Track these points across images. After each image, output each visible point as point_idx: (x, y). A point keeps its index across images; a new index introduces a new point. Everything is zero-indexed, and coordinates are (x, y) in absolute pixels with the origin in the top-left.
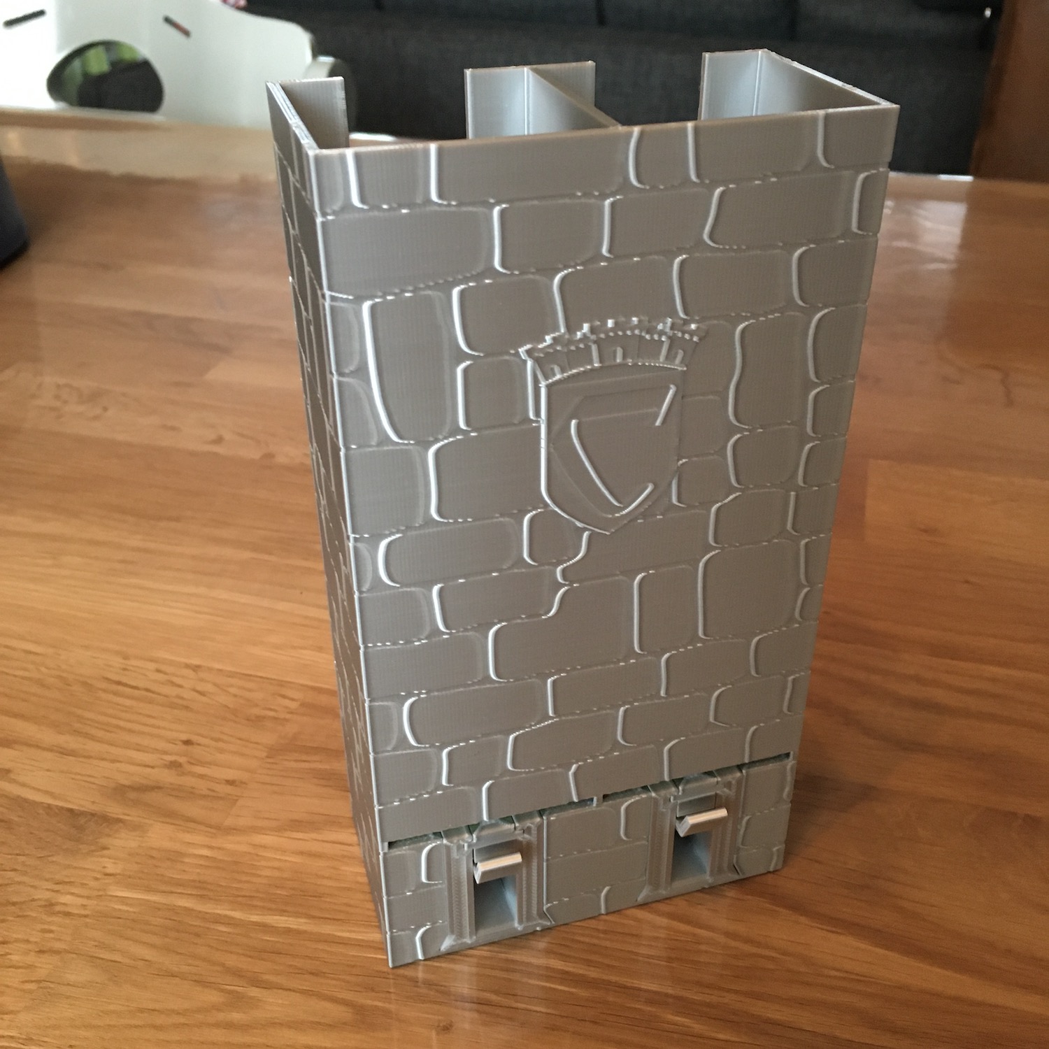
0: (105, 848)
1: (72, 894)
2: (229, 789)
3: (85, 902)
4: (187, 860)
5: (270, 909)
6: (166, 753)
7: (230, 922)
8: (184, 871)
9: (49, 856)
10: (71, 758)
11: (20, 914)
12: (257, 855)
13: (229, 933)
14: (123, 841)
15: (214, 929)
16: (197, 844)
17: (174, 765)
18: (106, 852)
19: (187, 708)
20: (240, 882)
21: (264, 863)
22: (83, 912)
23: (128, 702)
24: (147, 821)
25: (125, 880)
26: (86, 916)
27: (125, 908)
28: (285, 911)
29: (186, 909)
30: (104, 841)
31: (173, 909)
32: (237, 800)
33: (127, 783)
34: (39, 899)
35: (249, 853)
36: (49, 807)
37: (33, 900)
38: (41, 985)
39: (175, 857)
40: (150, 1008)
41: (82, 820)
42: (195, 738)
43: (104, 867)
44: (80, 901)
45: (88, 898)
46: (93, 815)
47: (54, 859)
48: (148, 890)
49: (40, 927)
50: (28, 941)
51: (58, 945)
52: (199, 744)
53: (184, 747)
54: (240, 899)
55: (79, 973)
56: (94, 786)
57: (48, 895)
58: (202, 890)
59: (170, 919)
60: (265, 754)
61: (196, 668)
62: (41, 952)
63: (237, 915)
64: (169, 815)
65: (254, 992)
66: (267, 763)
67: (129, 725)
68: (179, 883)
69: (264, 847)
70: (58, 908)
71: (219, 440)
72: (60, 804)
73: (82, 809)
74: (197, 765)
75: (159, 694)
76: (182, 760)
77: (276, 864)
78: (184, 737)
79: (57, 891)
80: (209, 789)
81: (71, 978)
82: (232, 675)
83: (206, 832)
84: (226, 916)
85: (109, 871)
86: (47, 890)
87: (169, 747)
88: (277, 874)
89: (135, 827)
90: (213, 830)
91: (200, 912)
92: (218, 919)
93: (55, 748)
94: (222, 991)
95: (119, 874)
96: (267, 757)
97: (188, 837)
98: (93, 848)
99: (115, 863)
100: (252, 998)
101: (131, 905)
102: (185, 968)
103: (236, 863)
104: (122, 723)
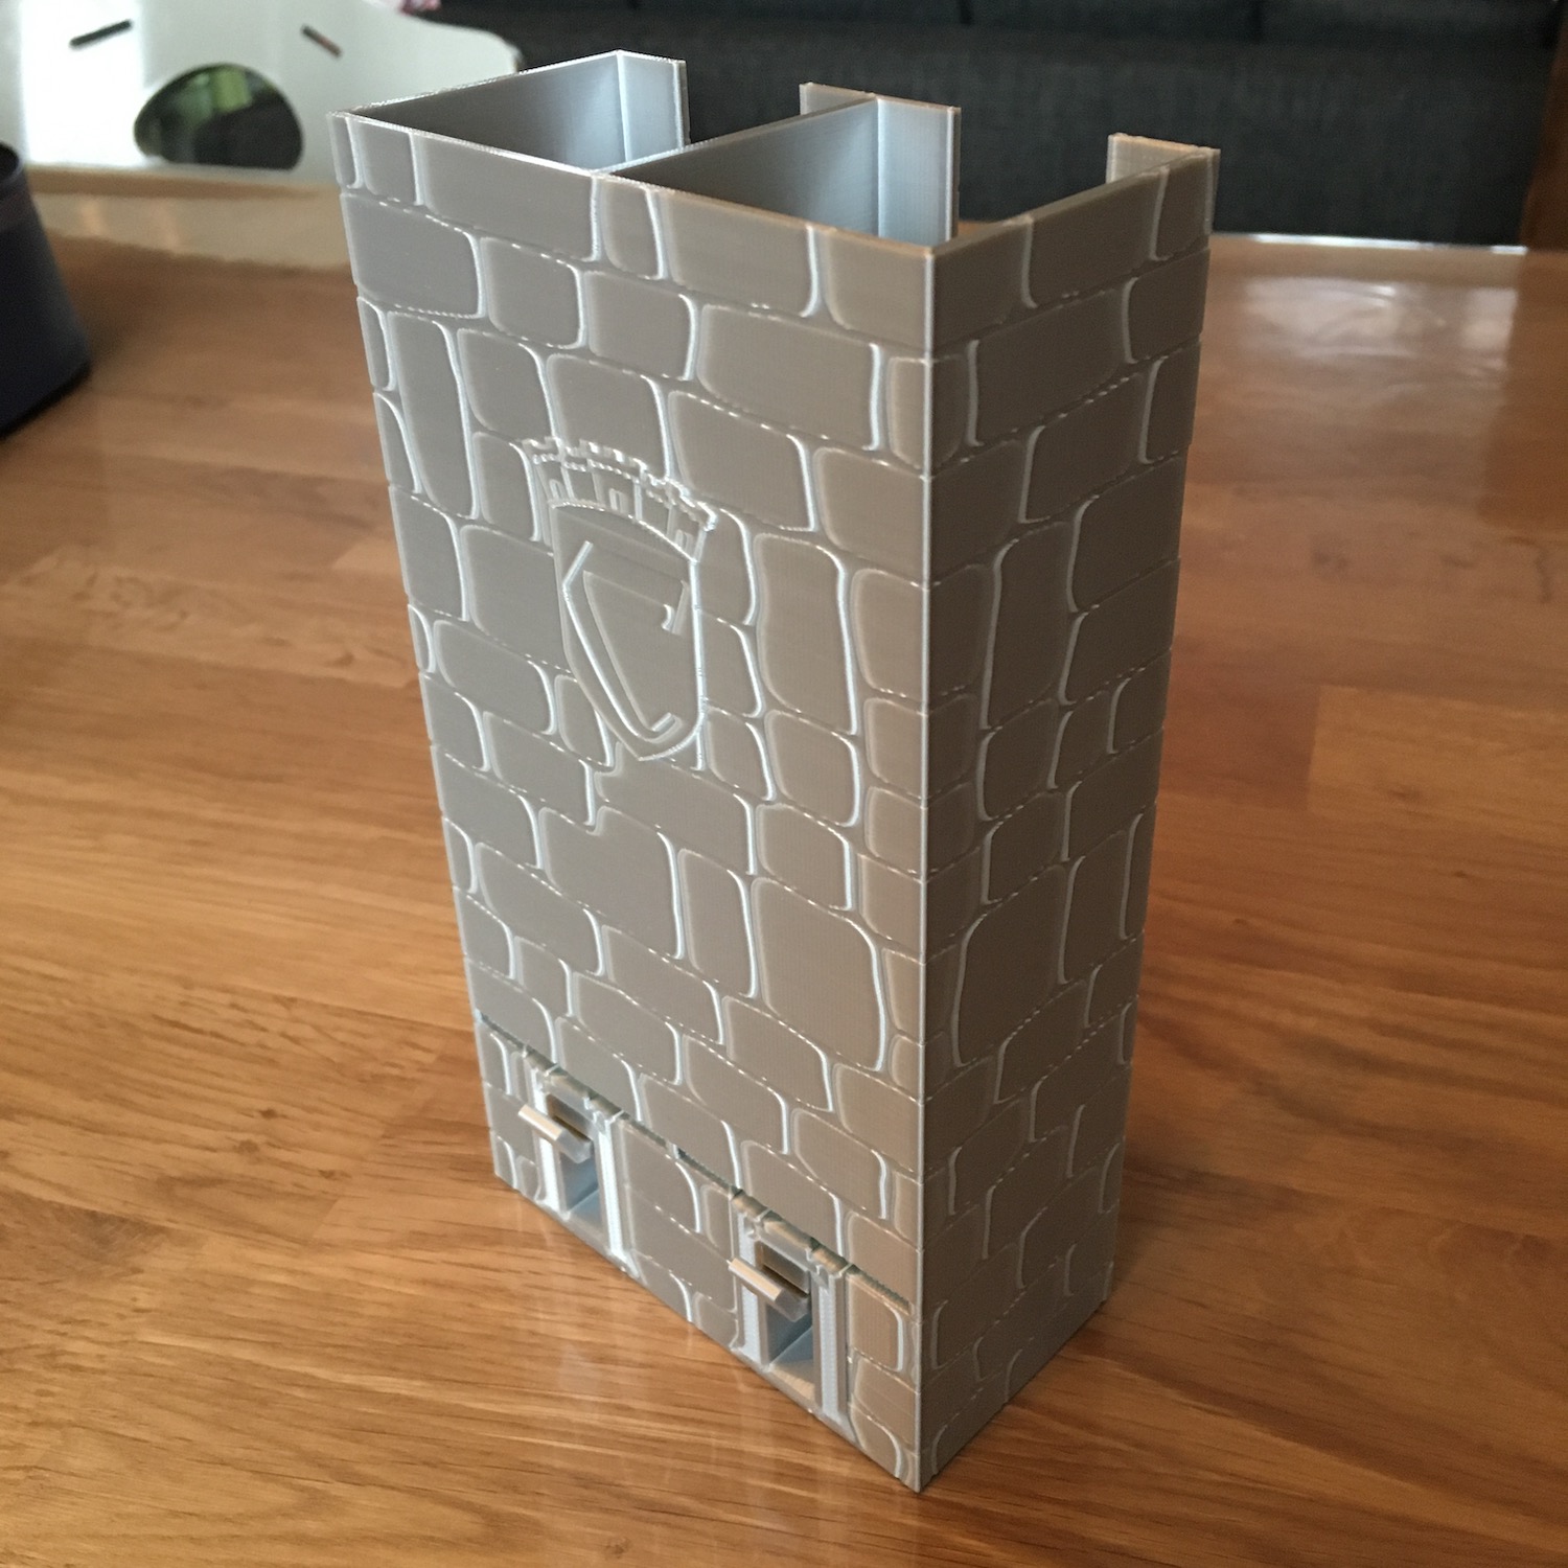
0: (137, 1271)
1: (87, 1339)
2: (323, 1184)
3: (103, 1350)
4: (257, 1290)
5: (369, 1365)
6: (235, 1129)
7: (311, 1384)
8: (250, 1306)
9: (58, 1281)
10: (96, 1135)
11: (8, 1366)
12: (360, 1285)
13: (310, 1401)
14: (165, 1261)
15: (287, 1394)
16: (272, 1266)
17: (247, 1148)
18: (140, 1277)
19: (272, 1062)
20: (333, 1324)
21: (366, 1296)
22: (100, 1366)
23: (187, 1053)
24: (201, 1231)
25: (162, 1318)
26: (103, 1372)
27: (158, 1361)
28: (394, 1369)
29: (249, 1363)
30: (137, 1260)
31: (229, 1363)
32: (335, 1201)
33: (175, 1173)
34: (37, 1346)
35: (346, 1281)
36: (61, 1208)
37: (30, 1347)
38: (31, 1474)
39: (238, 1285)
40: (186, 1510)
41: (108, 1229)
42: (279, 1108)
43: (135, 1300)
44: (94, 1349)
45: (109, 1344)
46: (123, 1221)
47: (58, 1286)
48: (196, 1334)
49: (36, 1386)
50: (16, 1408)
51: (58, 1415)
52: (285, 1117)
53: (263, 1121)
54: (329, 1350)
55: (87, 1456)
56: (130, 1179)
57: (50, 1340)
58: (274, 1336)
59: (224, 1379)
60: (380, 1132)
61: (288, 1003)
62: (35, 1424)
63: (323, 1373)
64: (233, 1223)
65: (339, 1489)
66: (386, 1145)
67: (185, 1087)
68: (243, 1325)
69: (370, 1272)
70: (63, 1360)
71: (347, 660)
72: (76, 1203)
73: (109, 1212)
74: (279, 1148)
75: (233, 1041)
76: (258, 1140)
77: (385, 1298)
78: (264, 1106)
79: (64, 1334)
80: (296, 1185)
81: (76, 1463)
82: (341, 1013)
83: (288, 1248)
84: (306, 1375)
85: (141, 1304)
86: (50, 1332)
87: (243, 1120)
88: (385, 1312)
89: (184, 1241)
90: (296, 1246)
91: (269, 1368)
92: (293, 1380)
93: (76, 1121)
94: (292, 1487)
95: (156, 1310)
96: (384, 1137)
97: (260, 1256)
98: (120, 1270)
99: (149, 1294)
100: (336, 1498)
101: (169, 1357)
102: (240, 1453)
103: (328, 1295)
104: (175, 1084)
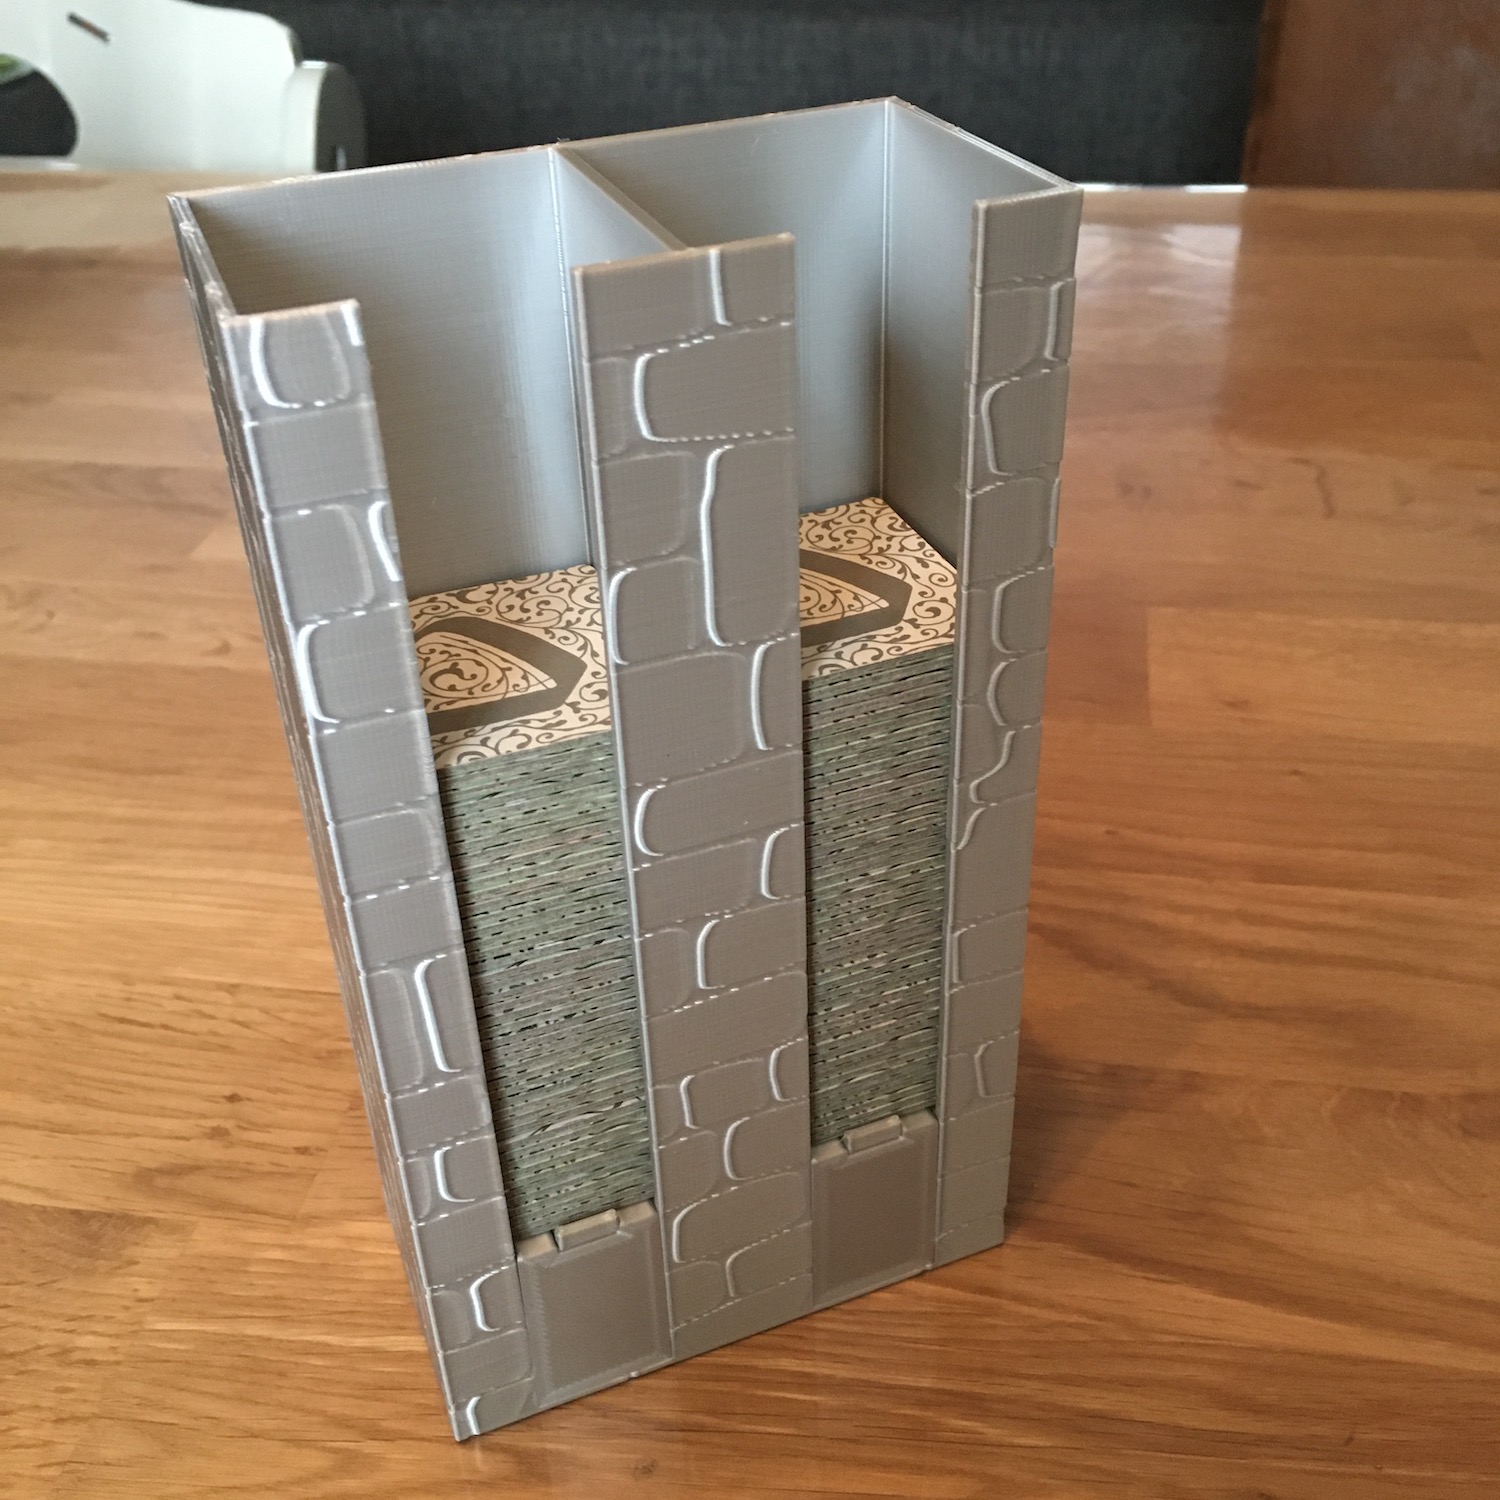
0: (133, 1262)
1: (94, 1333)
2: (302, 1160)
3: (115, 1343)
4: (253, 1269)
5: (382, 1327)
6: (203, 1116)
7: (325, 1351)
8: (251, 1285)
9: (55, 1282)
10: (68, 1136)
11: (22, 1369)
12: (354, 1252)
13: (328, 1368)
14: (157, 1250)
15: (304, 1364)
16: (267, 1245)
17: (217, 1133)
18: (136, 1268)
19: (225, 1048)
20: (334, 1292)
21: (363, 1262)
22: (112, 1358)
23: (140, 1048)
24: (187, 1218)
25: (171, 1306)
26: (118, 1363)
27: (172, 1346)
28: (402, 1328)
29: (260, 1338)
30: (131, 1252)
31: (242, 1340)
32: (315, 1175)
33: (153, 1165)
34: (46, 1346)
35: (342, 1250)
36: (44, 1210)
37: (39, 1347)
38: (67, 1468)
39: (236, 1266)
40: (227, 1485)
41: (94, 1226)
42: (242, 1092)
43: (136, 1290)
44: (105, 1342)
45: (117, 1336)
46: (109, 1216)
47: (60, 1285)
48: (202, 1316)
49: (54, 1384)
50: (37, 1408)
51: (85, 1409)
52: (249, 1099)
53: (227, 1107)
54: (335, 1317)
55: (117, 1445)
56: (107, 1175)
57: (62, 1338)
58: (280, 1309)
59: (240, 1356)
60: (348, 1105)
61: (232, 989)
62: (59, 1421)
63: (334, 1340)
64: (219, 1206)
65: (371, 1447)
66: (352, 1117)
67: (145, 1081)
68: (248, 1303)
69: (362, 1239)
70: (77, 1356)
71: (225, 649)
72: (61, 1204)
73: (95, 1209)
74: (251, 1130)
75: (182, 1031)
76: (229, 1124)
77: (381, 1262)
78: (227, 1091)
79: (71, 1331)
80: (273, 1164)
81: (109, 1453)
82: (287, 994)
83: (276, 1225)
84: (318, 1344)
85: (144, 1293)
86: (58, 1330)
87: (204, 1106)
88: (384, 1276)
89: (175, 1229)
90: (284, 1222)
91: (281, 1341)
92: (309, 1349)
93: (41, 1124)
94: (324, 1449)
95: (158, 1298)
96: (351, 1109)
97: (252, 1236)
98: (115, 1264)
99: (150, 1283)
100: (367, 1456)
101: (181, 1341)
102: (270, 1424)
103: (324, 1265)
104: (134, 1079)
